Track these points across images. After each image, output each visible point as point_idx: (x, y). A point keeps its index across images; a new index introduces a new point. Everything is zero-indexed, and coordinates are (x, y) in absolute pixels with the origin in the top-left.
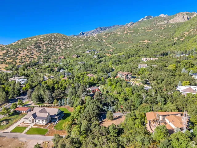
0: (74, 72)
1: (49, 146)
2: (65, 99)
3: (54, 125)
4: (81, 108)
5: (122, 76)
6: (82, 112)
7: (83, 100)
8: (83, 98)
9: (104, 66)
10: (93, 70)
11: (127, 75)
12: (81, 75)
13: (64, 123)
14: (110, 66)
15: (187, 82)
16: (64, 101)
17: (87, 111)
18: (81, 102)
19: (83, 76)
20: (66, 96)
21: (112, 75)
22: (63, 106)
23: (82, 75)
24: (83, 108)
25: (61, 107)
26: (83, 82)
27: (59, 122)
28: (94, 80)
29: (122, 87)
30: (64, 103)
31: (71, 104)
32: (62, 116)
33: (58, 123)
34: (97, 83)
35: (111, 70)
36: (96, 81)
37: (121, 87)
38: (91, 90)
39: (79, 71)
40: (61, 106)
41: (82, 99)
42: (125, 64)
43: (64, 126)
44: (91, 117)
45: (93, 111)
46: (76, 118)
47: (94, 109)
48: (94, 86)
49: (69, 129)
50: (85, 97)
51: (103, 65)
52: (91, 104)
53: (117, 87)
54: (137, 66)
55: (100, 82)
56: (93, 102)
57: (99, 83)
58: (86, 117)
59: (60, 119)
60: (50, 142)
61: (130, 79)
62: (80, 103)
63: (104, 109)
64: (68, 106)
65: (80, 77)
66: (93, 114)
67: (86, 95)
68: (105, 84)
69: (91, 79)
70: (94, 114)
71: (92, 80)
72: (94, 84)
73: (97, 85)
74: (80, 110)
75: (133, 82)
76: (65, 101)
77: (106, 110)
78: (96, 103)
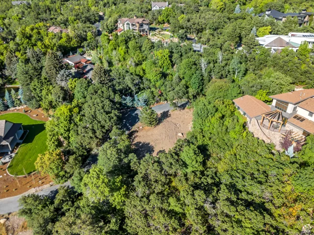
0: (10, 25)
1: (13, 228)
2: (13, 92)
3: (4, 164)
4: (71, 110)
5: (131, 28)
6: (77, 120)
7: (65, 88)
8: (63, 84)
9: (79, 9)
10: (56, 19)
11: (141, 25)
12: (32, 29)
13: (38, 159)
14: (93, 8)
15: (266, 28)
16: (10, 96)
17: (91, 117)
18: (61, 96)
19: (39, 33)
20: (11, 83)
21: (105, 27)
22: (13, 109)
23: (35, 31)
24: (76, 110)
25: (7, 113)
26: (45, 46)
27: (16, 151)
28: (69, 39)
29: (141, 50)
30: (13, 102)
31: (34, 101)
32: (20, 136)
33: (13, 155)
34: (80, 47)
35: (97, 18)
36: (74, 43)
37: (139, 51)
38: (70, 62)
39: (21, 21)
40: (6, 110)
41: (62, 88)
42: (123, 3)
43: (39, 165)
44: (107, 128)
45: (107, 113)
46: (66, 135)
47: (107, 109)
48: (73, 54)
49: (58, 169)
50: (66, 80)
51: (77, 7)
52: (94, 97)
53: (131, 51)
54: (149, 7)
55: (85, 43)
56: (96, 92)
57: (83, 47)
58: (94, 132)
59: (18, 145)
60: (10, 216)
61: (148, 33)
62: (59, 96)
63: (125, 104)
64: (25, 106)
65: (31, 36)
66: (110, 120)
67: (68, 76)
68: (97, 47)
69: (61, 38)
70: (112, 120)
71: (64, 39)
72: (74, 50)
73: (79, 50)
74: (71, 116)
75: (156, 38)
76: (13, 97)
77: (129, 104)
78: (103, 92)
